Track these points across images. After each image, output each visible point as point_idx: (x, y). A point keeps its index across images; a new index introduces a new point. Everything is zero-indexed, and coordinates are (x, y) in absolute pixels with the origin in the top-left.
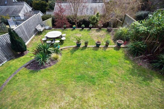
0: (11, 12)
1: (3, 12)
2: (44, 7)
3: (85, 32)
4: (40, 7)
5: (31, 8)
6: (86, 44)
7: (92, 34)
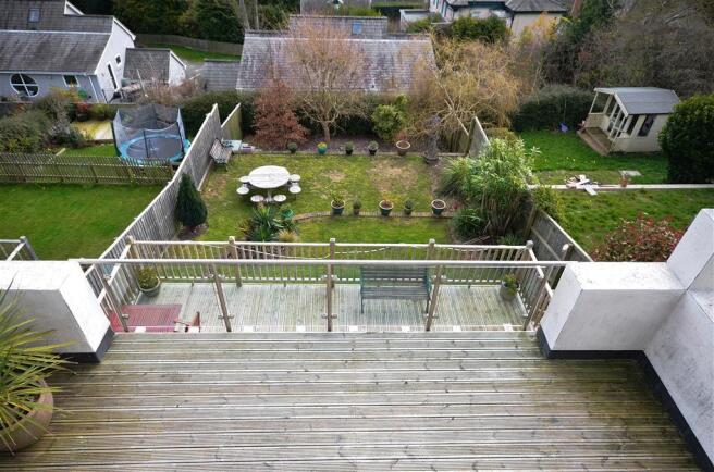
0: (58, 60)
1: (24, 58)
2: (172, 11)
3: (354, 166)
4: (149, 10)
5: (134, 37)
6: (357, 207)
7: (376, 174)
